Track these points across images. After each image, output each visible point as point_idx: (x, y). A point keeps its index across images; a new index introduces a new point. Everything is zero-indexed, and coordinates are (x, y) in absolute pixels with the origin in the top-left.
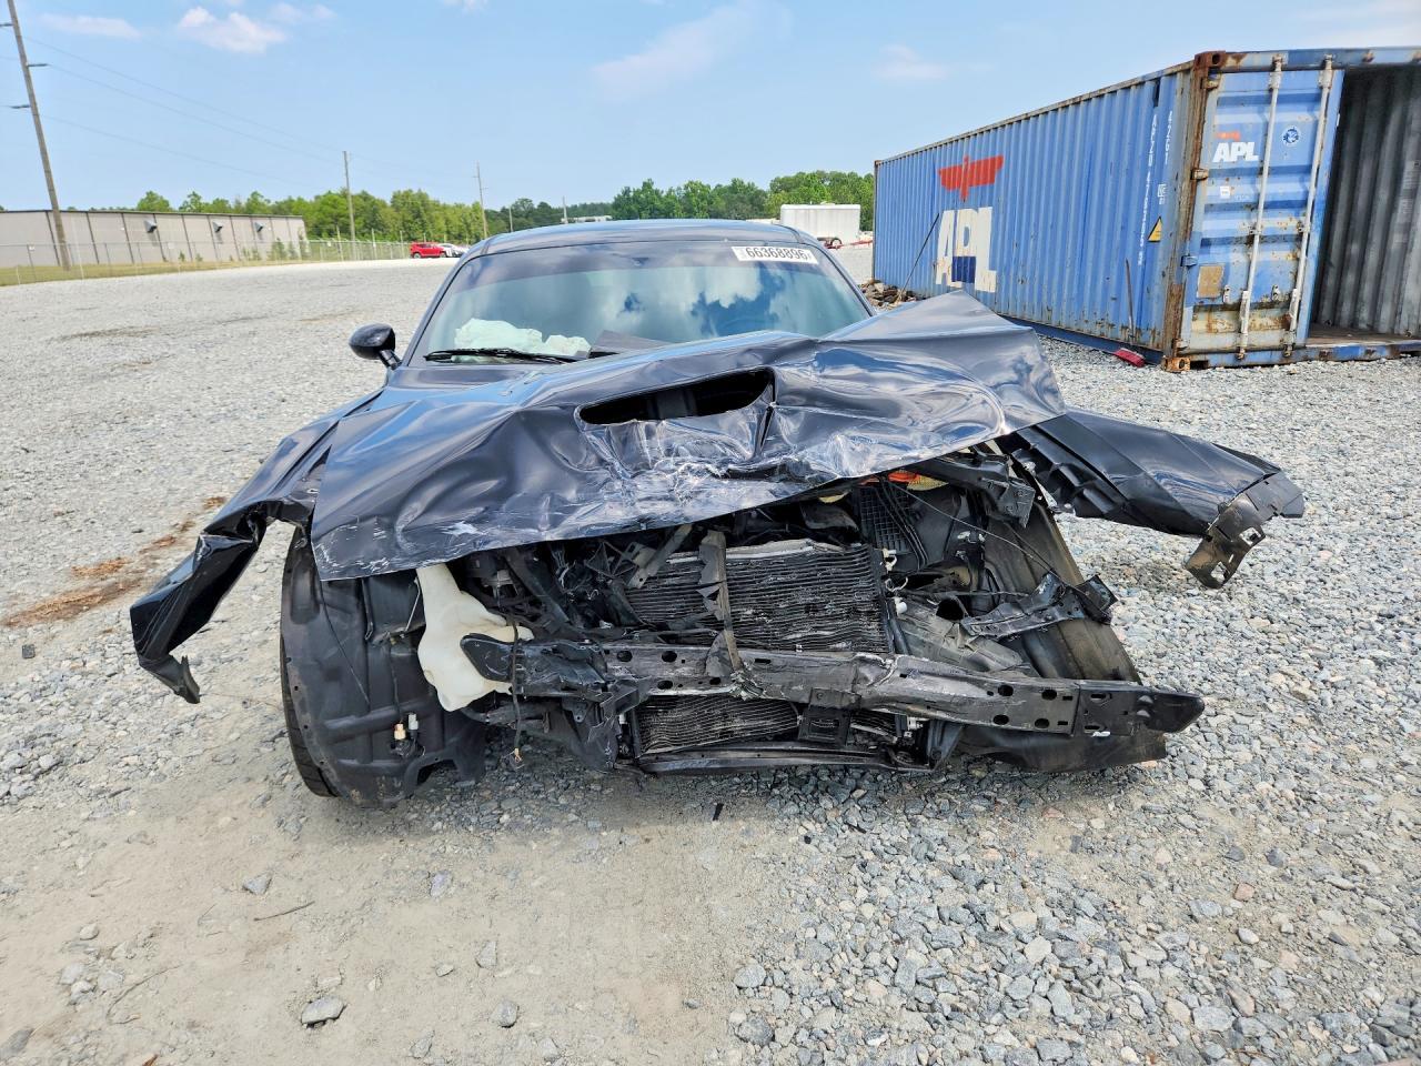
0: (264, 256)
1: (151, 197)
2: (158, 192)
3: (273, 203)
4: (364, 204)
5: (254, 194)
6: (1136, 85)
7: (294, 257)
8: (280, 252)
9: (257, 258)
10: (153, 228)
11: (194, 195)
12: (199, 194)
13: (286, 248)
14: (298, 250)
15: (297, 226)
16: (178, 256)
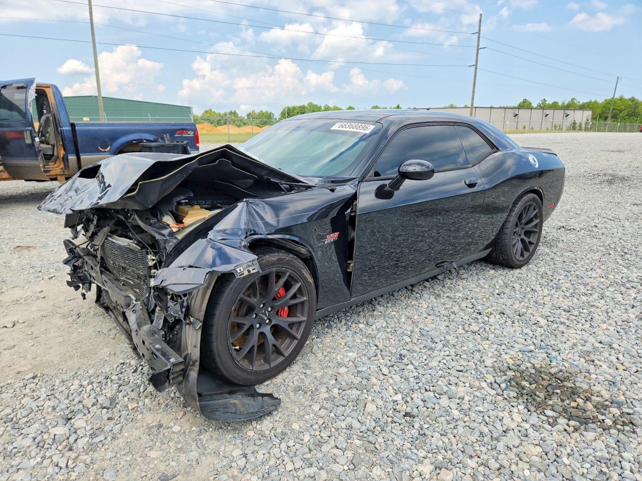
0: (564, 128)
1: (525, 101)
2: (528, 99)
3: (581, 103)
4: (631, 103)
5: (573, 99)
7: (580, 129)
8: (574, 127)
9: (561, 129)
10: (516, 115)
11: (544, 100)
12: (546, 99)
13: (578, 124)
14: (583, 126)
15: (588, 114)
16: (523, 127)
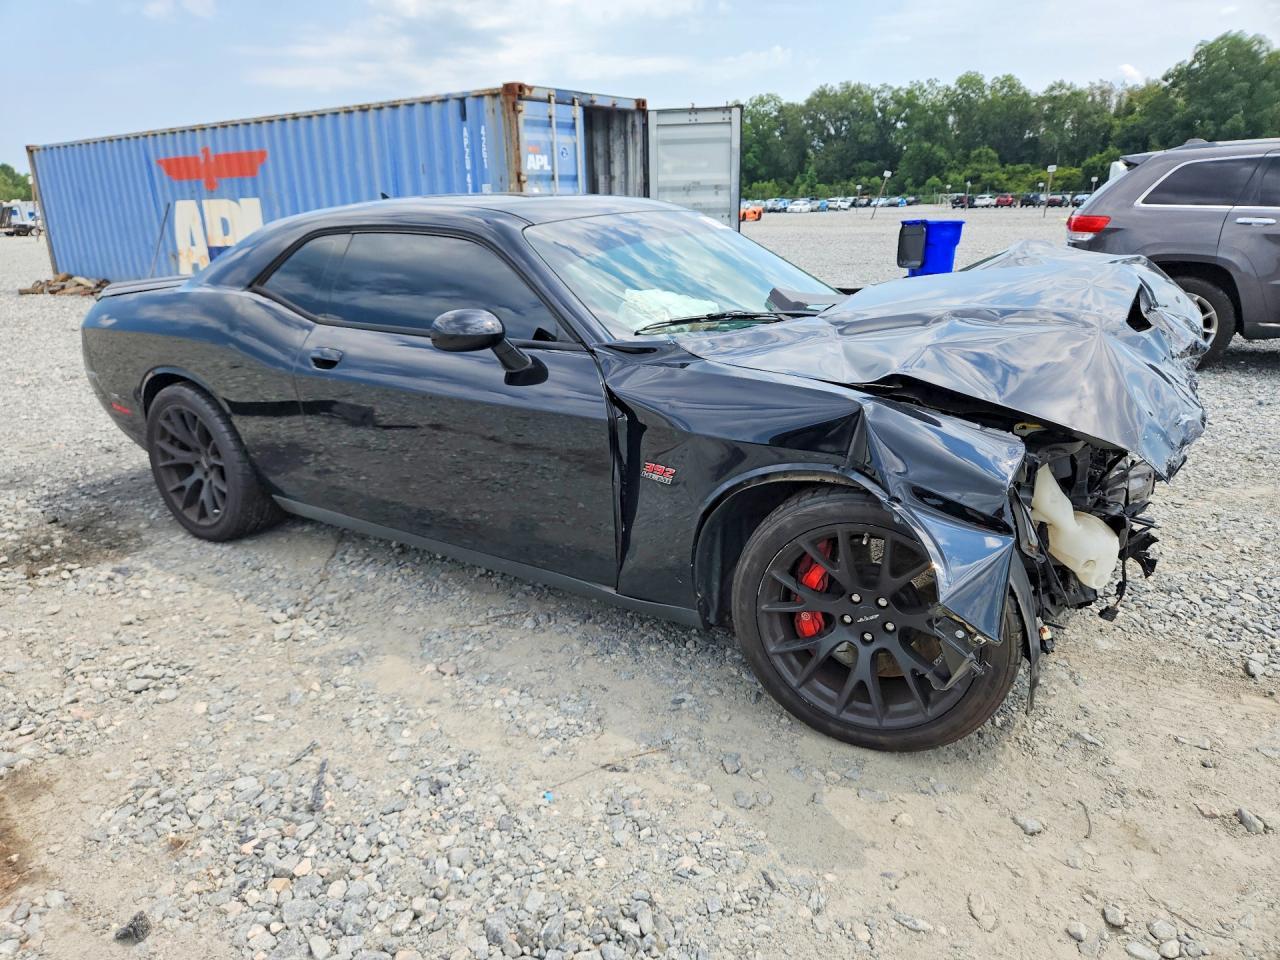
6: (439, 101)
